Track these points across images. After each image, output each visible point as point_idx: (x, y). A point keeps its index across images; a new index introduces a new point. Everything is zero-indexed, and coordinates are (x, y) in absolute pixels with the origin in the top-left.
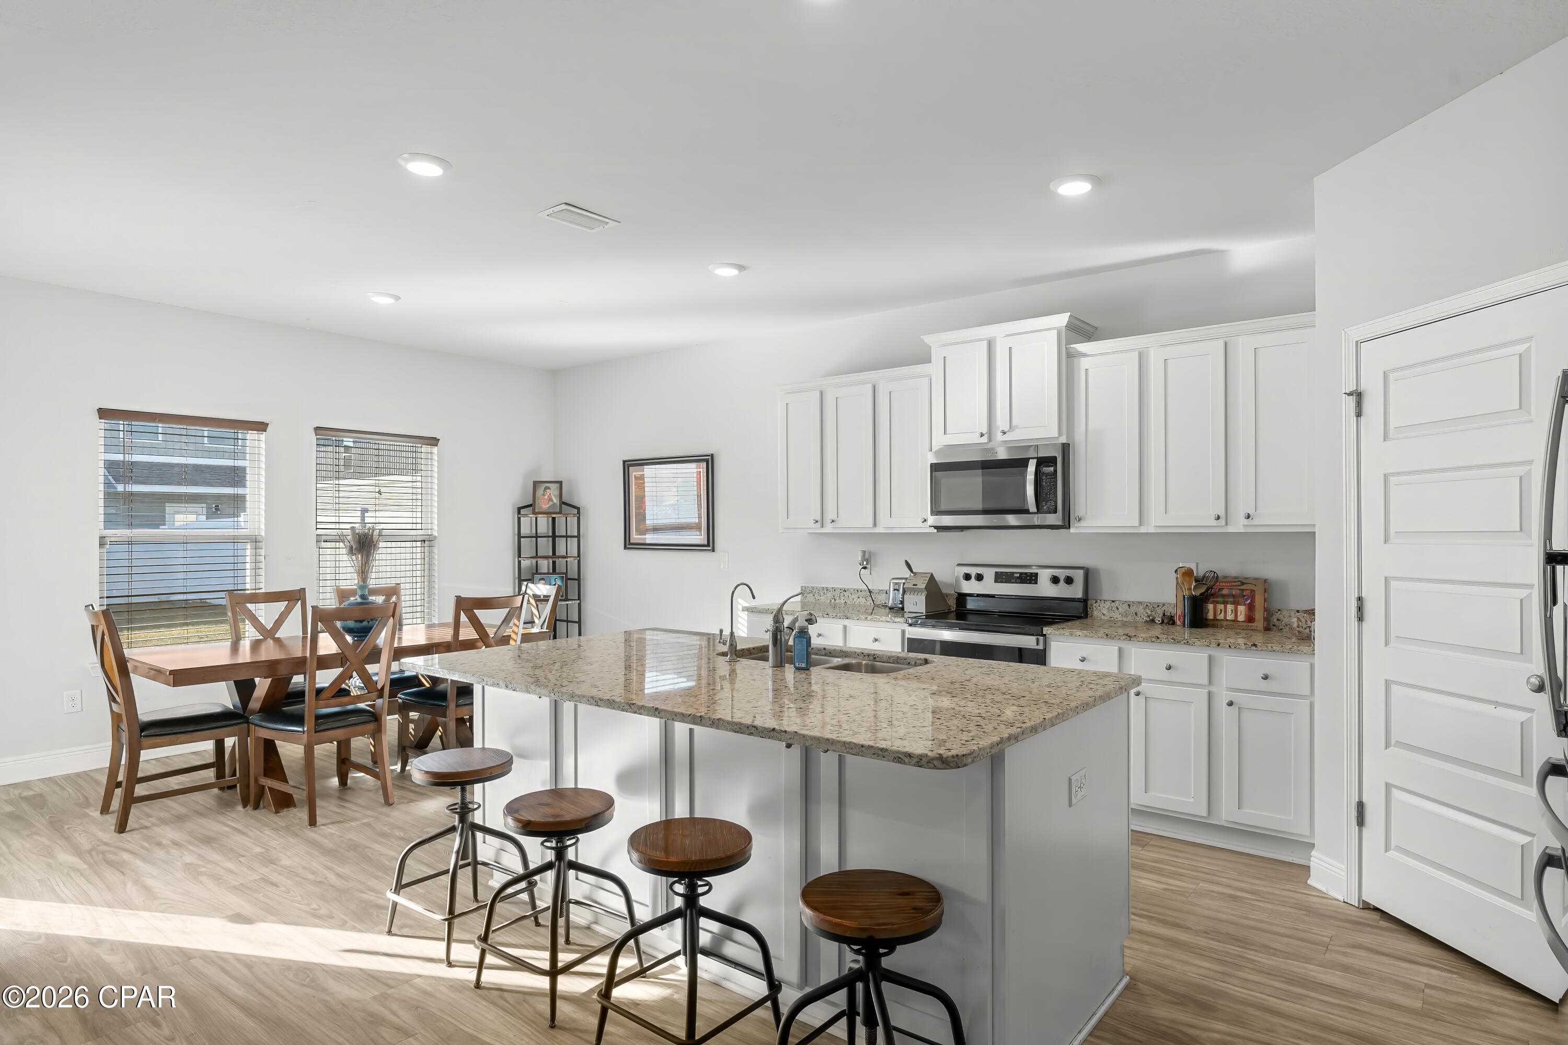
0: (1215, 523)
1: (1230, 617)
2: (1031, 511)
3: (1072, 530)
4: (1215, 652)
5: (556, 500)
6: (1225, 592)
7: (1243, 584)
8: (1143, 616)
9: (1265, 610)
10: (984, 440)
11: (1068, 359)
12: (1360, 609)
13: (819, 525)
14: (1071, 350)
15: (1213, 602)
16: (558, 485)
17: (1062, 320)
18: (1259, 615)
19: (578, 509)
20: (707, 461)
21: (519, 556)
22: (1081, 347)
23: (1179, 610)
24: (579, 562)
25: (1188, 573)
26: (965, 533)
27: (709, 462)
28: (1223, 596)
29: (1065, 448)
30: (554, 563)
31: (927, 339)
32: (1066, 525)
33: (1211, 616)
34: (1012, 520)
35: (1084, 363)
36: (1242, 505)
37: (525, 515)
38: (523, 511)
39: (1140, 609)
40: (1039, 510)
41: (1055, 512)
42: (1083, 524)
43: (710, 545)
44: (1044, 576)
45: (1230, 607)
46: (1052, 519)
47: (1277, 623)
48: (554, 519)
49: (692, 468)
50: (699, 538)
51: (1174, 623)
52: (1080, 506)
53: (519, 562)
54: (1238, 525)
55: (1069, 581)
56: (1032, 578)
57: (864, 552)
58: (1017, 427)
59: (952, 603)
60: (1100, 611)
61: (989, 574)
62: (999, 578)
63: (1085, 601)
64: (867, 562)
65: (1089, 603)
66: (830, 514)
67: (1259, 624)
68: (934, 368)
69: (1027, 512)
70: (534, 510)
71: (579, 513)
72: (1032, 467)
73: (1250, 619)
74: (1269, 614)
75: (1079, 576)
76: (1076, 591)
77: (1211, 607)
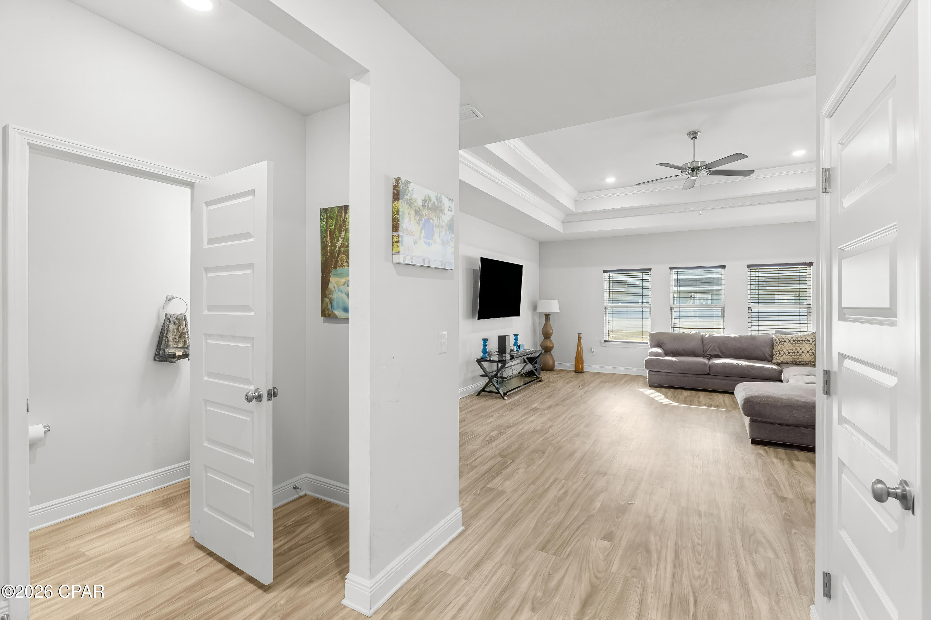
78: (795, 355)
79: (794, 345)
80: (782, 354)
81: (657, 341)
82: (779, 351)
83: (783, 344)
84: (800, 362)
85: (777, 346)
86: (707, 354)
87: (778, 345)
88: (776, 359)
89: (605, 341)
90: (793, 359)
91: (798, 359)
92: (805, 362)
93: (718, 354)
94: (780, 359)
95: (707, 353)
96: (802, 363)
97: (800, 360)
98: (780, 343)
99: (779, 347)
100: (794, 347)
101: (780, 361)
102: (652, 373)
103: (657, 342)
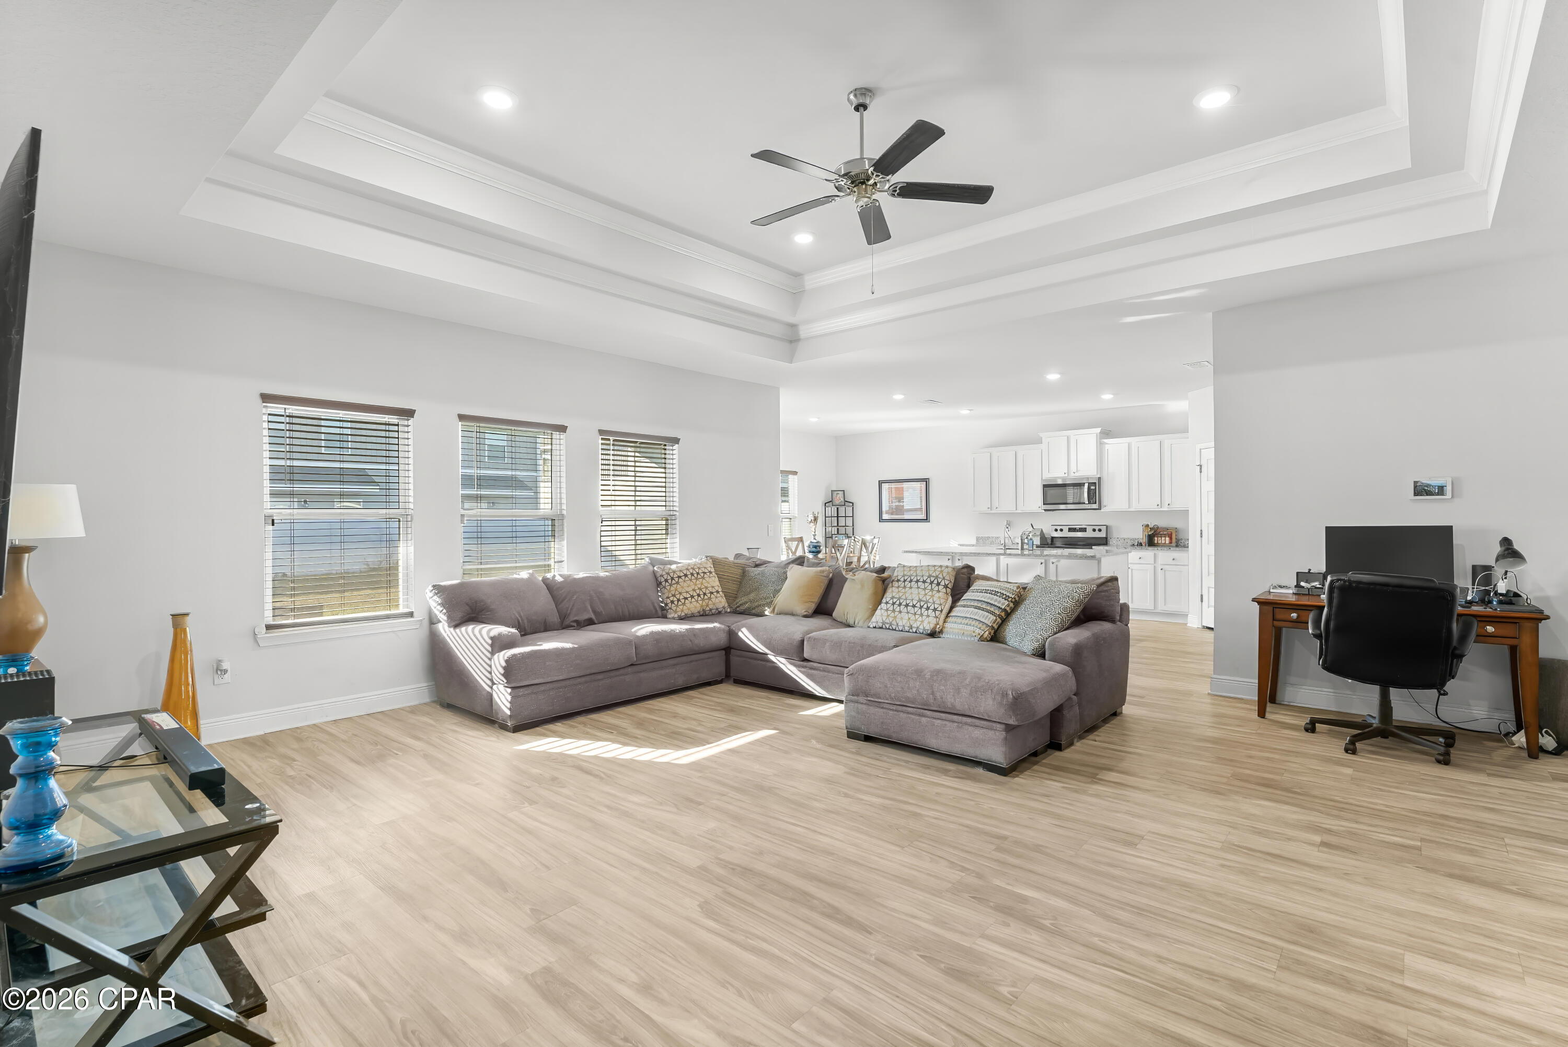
0: (1157, 507)
1: (1163, 542)
2: (1086, 503)
3: (1102, 510)
4: (1156, 552)
5: (842, 499)
6: (1161, 533)
7: (1168, 529)
8: (1130, 543)
9: (1176, 539)
10: (1066, 475)
11: (1100, 446)
12: (1201, 534)
13: (990, 509)
14: (1102, 442)
15: (1157, 537)
16: (843, 492)
17: (1098, 430)
18: (1174, 540)
19: (853, 503)
20: (926, 482)
21: (826, 526)
22: (1106, 441)
23: (1144, 540)
24: (853, 529)
25: (1147, 526)
26: (1055, 512)
27: (926, 481)
28: (1161, 534)
29: (1099, 478)
30: (838, 529)
31: (1041, 435)
32: (1100, 509)
33: (1156, 542)
34: (1062, 507)
35: (1107, 447)
36: (1167, 500)
37: (828, 507)
38: (827, 505)
39: (1129, 541)
40: (1089, 503)
41: (1096, 503)
42: (1106, 508)
43: (927, 520)
44: (1089, 529)
45: (1163, 538)
46: (1094, 506)
47: (1181, 544)
48: (838, 508)
49: (917, 485)
50: (923, 516)
51: (1142, 545)
52: (1105, 500)
53: (826, 529)
54: (1165, 508)
55: (1100, 530)
56: (1084, 530)
57: (1007, 521)
58: (1079, 471)
59: (1049, 541)
60: (1111, 542)
61: (1066, 529)
62: (1070, 530)
63: (1106, 538)
64: (1009, 525)
65: (1108, 539)
66: (995, 504)
67: (1174, 544)
68: (1043, 446)
69: (1084, 503)
70: (832, 504)
71: (853, 505)
72: (1086, 485)
73: (1171, 543)
74: (1178, 541)
75: (1104, 528)
76: (1103, 534)
77: (1156, 538)
78: (703, 600)
79: (694, 581)
80: (683, 601)
81: (467, 605)
82: (674, 596)
83: (678, 583)
84: (711, 610)
85: (668, 588)
86: (572, 622)
87: (671, 585)
88: (676, 612)
89: (269, 627)
90: (702, 606)
91: (707, 605)
92: (717, 609)
93: (591, 617)
94: (682, 611)
95: (572, 618)
96: (713, 611)
97: (711, 607)
98: (672, 581)
99: (672, 588)
100: (696, 585)
101: (683, 614)
102: (521, 692)
103: (467, 608)
